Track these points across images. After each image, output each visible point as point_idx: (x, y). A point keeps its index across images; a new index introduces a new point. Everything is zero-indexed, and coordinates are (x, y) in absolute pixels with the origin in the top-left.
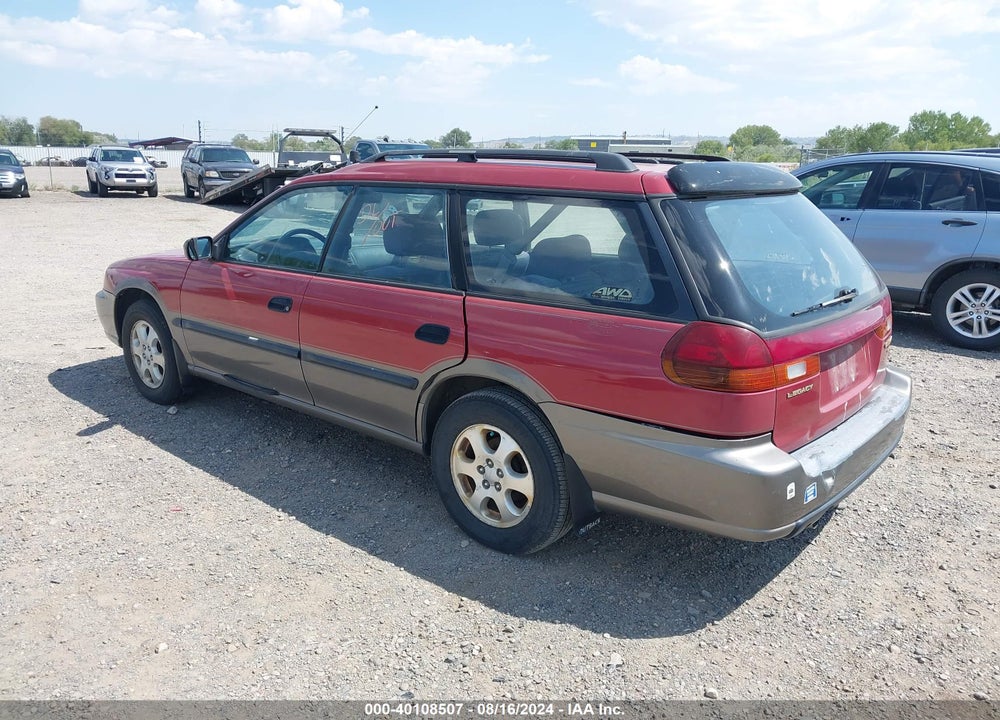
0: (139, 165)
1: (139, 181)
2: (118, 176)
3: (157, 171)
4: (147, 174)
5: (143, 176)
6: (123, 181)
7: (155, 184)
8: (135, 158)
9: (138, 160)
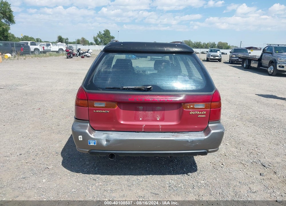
0: (218, 53)
1: (216, 57)
2: (211, 56)
3: (222, 55)
4: (219, 55)
5: (218, 56)
6: (213, 57)
7: (221, 58)
8: (218, 51)
9: (218, 52)
